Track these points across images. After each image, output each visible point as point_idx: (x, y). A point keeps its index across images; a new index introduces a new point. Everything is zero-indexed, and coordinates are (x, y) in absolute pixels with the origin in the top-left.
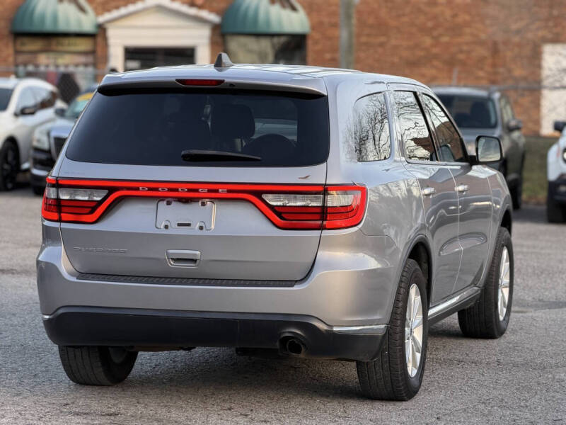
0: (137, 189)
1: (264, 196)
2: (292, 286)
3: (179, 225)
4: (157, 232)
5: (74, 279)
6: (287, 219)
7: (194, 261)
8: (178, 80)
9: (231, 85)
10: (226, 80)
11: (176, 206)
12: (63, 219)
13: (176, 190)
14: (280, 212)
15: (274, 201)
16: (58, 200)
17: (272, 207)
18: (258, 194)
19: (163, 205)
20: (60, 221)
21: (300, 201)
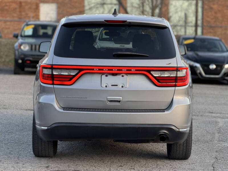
0: (93, 70)
1: (152, 72)
2: (164, 112)
3: (112, 85)
4: (101, 88)
5: (62, 111)
6: (160, 82)
7: (120, 101)
8: (104, 20)
9: (130, 23)
10: (128, 21)
11: (110, 77)
12: (55, 83)
13: (112, 70)
14: (158, 79)
15: (156, 74)
16: (52, 75)
17: (155, 77)
18: (149, 71)
19: (104, 76)
20: (53, 84)
21: (166, 75)
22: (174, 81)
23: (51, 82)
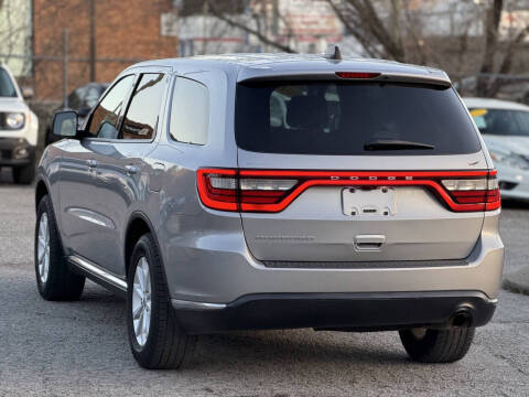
0: (329, 178)
1: (443, 182)
2: (467, 264)
3: (365, 211)
4: (342, 218)
5: (262, 267)
6: (459, 202)
7: (379, 245)
8: (337, 73)
9: (386, 77)
10: (383, 73)
11: (359, 193)
12: (244, 208)
13: (367, 178)
14: (455, 195)
15: (451, 186)
16: (238, 190)
17: (449, 192)
18: (438, 180)
19: (346, 192)
20: (239, 210)
21: (468, 186)
22: (482, 199)
23: (234, 206)
